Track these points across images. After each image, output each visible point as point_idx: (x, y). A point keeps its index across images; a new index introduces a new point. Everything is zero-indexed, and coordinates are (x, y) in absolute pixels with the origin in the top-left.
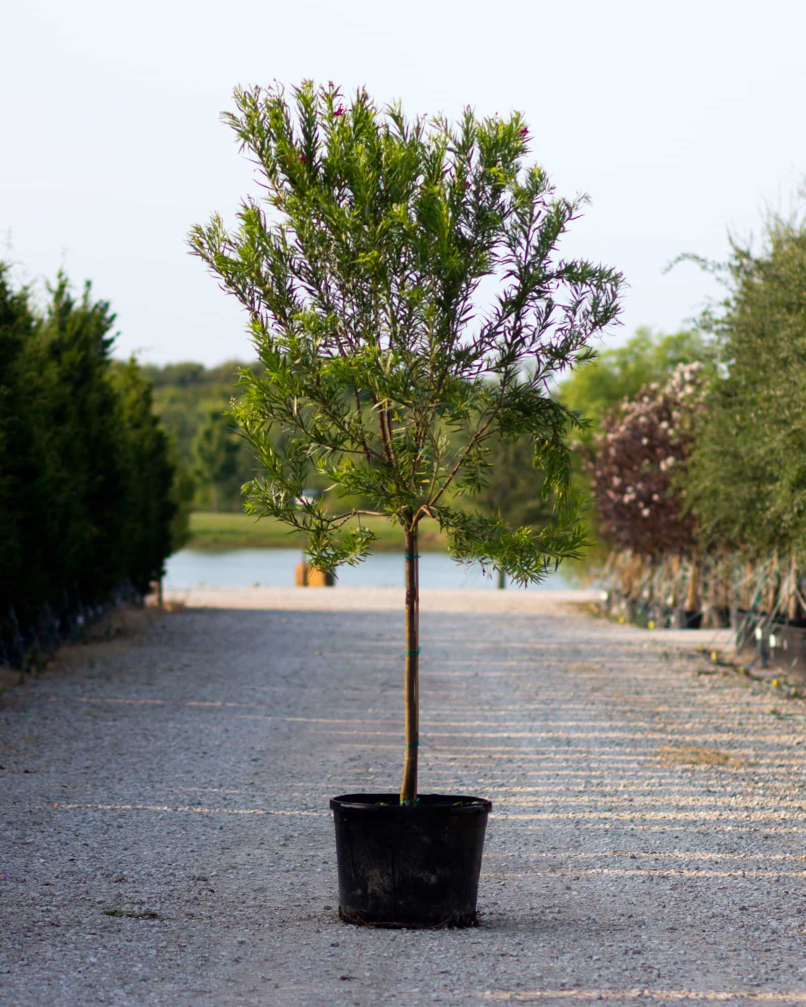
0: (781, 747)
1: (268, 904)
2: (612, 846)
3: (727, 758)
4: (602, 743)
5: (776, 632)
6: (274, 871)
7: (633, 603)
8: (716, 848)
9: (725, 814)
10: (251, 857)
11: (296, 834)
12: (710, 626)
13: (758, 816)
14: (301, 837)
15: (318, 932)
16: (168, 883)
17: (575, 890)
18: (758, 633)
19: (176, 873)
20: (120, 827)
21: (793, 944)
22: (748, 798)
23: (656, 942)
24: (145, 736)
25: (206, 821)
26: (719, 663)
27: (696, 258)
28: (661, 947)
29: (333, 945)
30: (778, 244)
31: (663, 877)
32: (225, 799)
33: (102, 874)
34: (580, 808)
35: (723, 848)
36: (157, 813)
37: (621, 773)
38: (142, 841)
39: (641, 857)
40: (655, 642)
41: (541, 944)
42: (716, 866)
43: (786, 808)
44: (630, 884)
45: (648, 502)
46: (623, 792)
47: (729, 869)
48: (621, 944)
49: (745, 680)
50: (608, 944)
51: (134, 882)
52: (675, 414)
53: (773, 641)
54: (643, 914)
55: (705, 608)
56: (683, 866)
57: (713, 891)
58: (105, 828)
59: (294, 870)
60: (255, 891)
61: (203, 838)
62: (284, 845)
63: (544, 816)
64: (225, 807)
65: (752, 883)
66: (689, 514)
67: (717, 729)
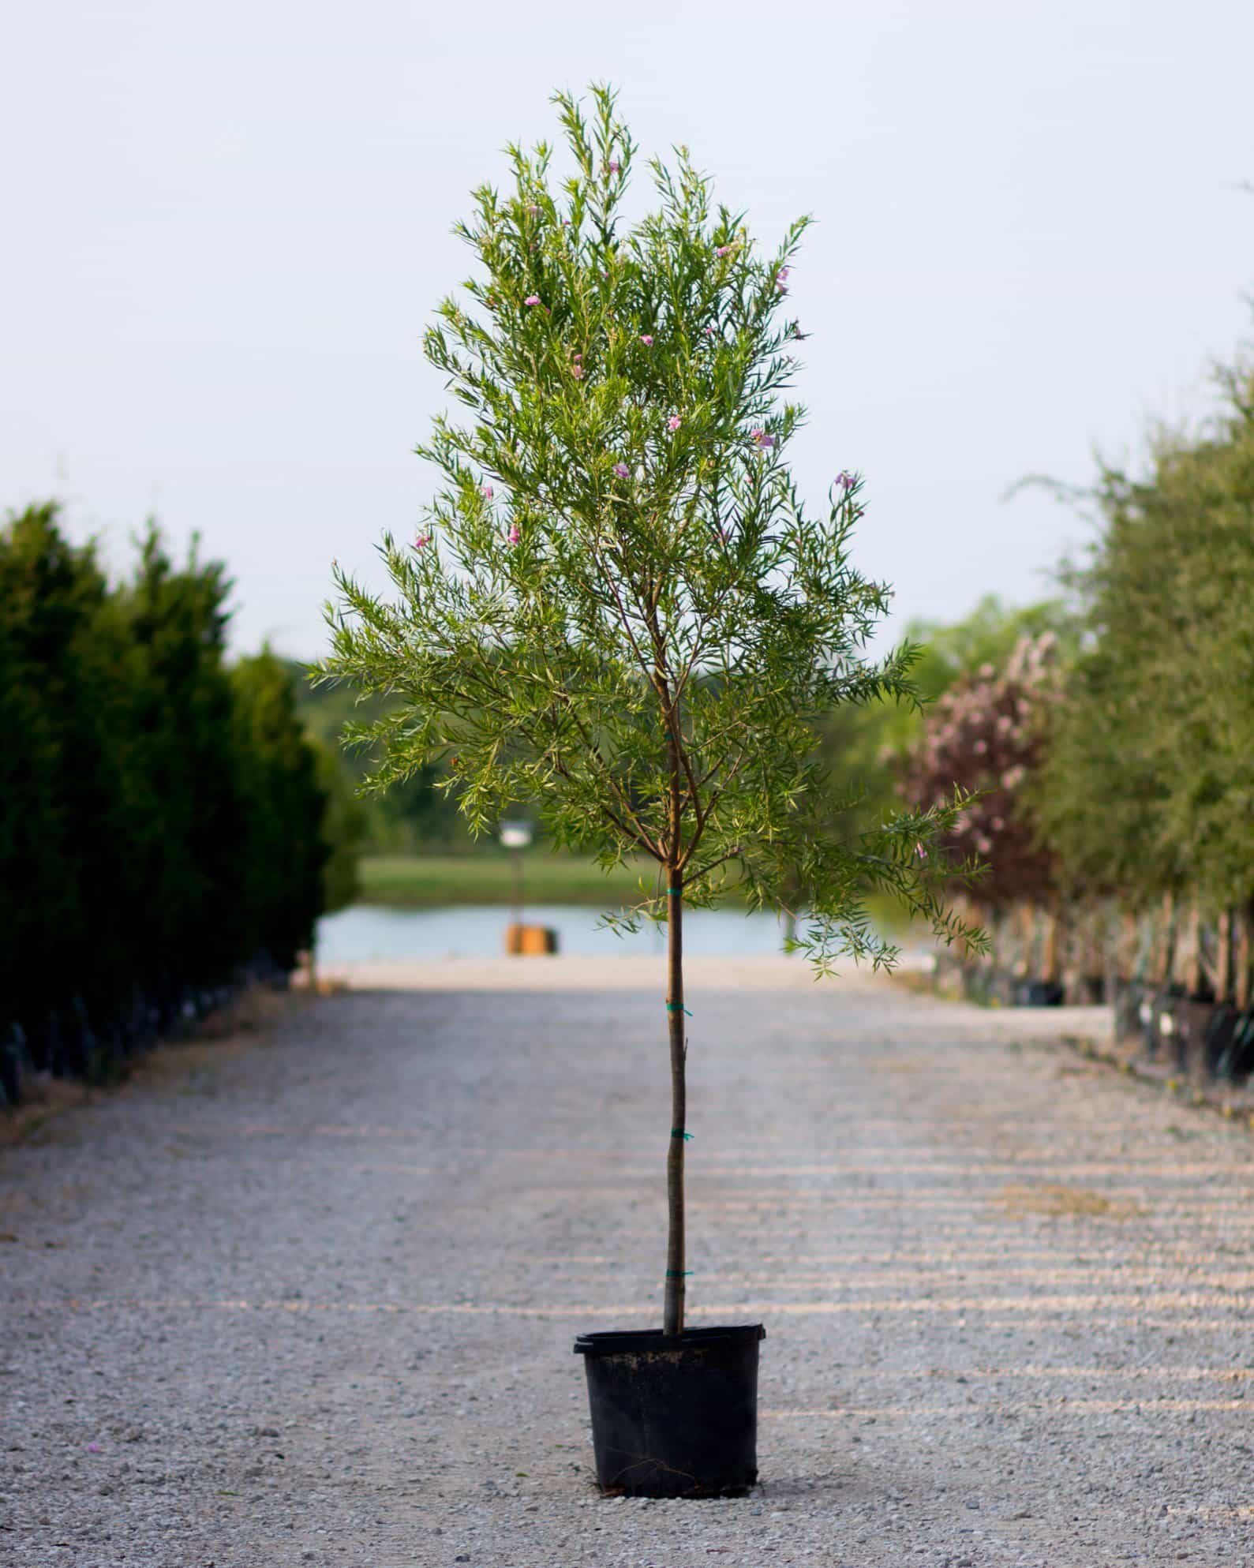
0: (1184, 1183)
1: (368, 1479)
2: (930, 1359)
3: (1105, 1203)
4: (921, 1182)
5: (1172, 1012)
6: (388, 1417)
7: (970, 973)
8: (1093, 1360)
9: (1107, 1300)
10: (359, 1390)
11: (436, 1347)
12: (1077, 1002)
13: (1156, 1301)
14: (446, 1352)
15: (439, 1532)
16: (212, 1442)
17: (868, 1443)
18: (1146, 1013)
19: (230, 1422)
20: (162, 1340)
21: (1226, 1544)
22: (1140, 1272)
23: (998, 1542)
24: (245, 1183)
25: (302, 1327)
26: (1092, 1055)
27: (1048, 482)
28: (1006, 1552)
29: (459, 1559)
30: (1164, 462)
31: (1009, 1417)
32: (340, 1286)
33: (109, 1429)
34: (880, 1294)
35: (1104, 1361)
36: (228, 1313)
37: (947, 1231)
38: (190, 1364)
39: (975, 1380)
40: (998, 1028)
41: (807, 1551)
42: (1093, 1394)
43: (1200, 1288)
44: (956, 1429)
45: (988, 831)
46: (949, 1265)
47: (1114, 1399)
48: (940, 1548)
49: (1129, 1081)
50: (917, 1548)
51: (158, 1442)
52: (1024, 707)
53: (1167, 1025)
54: (977, 1488)
55: (1070, 979)
56: (1041, 1395)
57: (1089, 1441)
58: (139, 1341)
59: (421, 1413)
60: (350, 1454)
61: (290, 1356)
62: (415, 1368)
63: (827, 1307)
64: (337, 1300)
65: (1152, 1426)
66: (1044, 849)
67: (1090, 1158)
